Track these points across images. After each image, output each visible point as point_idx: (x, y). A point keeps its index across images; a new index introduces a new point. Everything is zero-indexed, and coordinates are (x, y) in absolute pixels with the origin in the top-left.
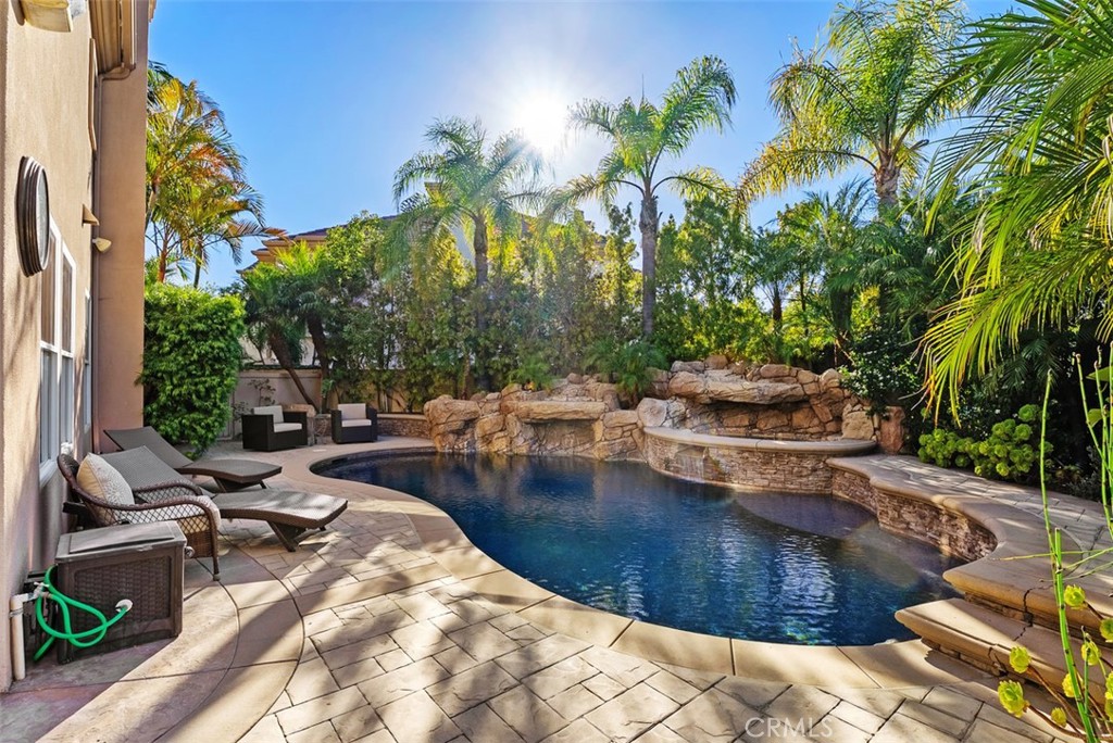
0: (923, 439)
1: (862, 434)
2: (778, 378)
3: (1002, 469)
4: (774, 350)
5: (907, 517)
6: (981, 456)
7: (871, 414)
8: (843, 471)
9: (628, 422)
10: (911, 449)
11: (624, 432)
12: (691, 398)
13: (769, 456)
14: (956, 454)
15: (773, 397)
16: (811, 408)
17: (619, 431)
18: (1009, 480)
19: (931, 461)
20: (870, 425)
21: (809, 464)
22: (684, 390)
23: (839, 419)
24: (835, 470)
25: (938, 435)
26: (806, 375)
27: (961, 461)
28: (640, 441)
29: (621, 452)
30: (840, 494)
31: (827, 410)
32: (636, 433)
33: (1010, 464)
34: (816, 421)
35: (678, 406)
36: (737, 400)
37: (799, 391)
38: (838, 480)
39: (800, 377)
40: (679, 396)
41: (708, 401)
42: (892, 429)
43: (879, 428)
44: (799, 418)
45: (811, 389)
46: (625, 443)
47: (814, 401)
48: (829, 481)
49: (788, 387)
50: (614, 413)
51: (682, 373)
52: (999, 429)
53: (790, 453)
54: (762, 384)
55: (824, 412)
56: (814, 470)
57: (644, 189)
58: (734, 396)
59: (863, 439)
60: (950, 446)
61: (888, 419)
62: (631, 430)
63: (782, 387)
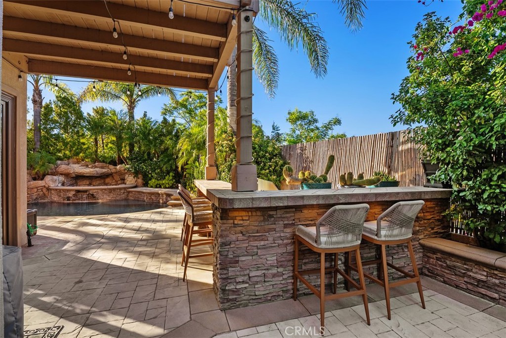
0: (149, 182)
1: (132, 182)
2: (102, 167)
3: (167, 186)
4: (96, 159)
5: (153, 197)
6: (163, 184)
7: (134, 177)
8: (132, 192)
9: (41, 185)
10: (146, 185)
11: (38, 190)
12: (67, 175)
13: (111, 190)
14: (157, 184)
15: (101, 174)
16: (113, 177)
17: (36, 190)
18: (168, 188)
19: (152, 187)
20: (134, 180)
21: (122, 191)
22: (64, 172)
23: (124, 179)
24: (129, 192)
25: (153, 180)
26: (111, 167)
27: (158, 186)
28: (47, 193)
29: (36, 198)
30: (131, 198)
31: (118, 177)
32: (45, 190)
33: (168, 184)
34: (114, 181)
35: (62, 178)
36: (87, 175)
37: (110, 171)
38: (130, 194)
39: (109, 167)
40: (62, 174)
41: (74, 176)
42: (140, 181)
43: (136, 181)
44: (108, 180)
45: (113, 171)
46: (39, 194)
47: (114, 174)
48: (127, 196)
49: (106, 170)
50: (32, 183)
51: (63, 166)
52: (167, 178)
53: (117, 189)
54: (97, 169)
55: (117, 178)
56: (124, 193)
57: (35, 84)
58: (86, 174)
59: (132, 184)
60: (156, 183)
61: (139, 178)
62: (42, 189)
63: (104, 170)
